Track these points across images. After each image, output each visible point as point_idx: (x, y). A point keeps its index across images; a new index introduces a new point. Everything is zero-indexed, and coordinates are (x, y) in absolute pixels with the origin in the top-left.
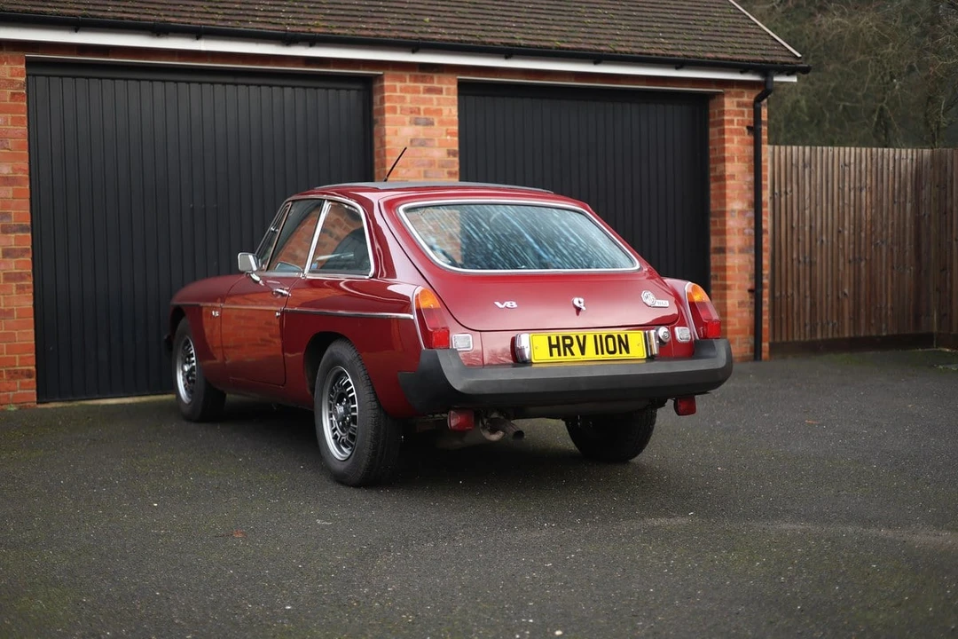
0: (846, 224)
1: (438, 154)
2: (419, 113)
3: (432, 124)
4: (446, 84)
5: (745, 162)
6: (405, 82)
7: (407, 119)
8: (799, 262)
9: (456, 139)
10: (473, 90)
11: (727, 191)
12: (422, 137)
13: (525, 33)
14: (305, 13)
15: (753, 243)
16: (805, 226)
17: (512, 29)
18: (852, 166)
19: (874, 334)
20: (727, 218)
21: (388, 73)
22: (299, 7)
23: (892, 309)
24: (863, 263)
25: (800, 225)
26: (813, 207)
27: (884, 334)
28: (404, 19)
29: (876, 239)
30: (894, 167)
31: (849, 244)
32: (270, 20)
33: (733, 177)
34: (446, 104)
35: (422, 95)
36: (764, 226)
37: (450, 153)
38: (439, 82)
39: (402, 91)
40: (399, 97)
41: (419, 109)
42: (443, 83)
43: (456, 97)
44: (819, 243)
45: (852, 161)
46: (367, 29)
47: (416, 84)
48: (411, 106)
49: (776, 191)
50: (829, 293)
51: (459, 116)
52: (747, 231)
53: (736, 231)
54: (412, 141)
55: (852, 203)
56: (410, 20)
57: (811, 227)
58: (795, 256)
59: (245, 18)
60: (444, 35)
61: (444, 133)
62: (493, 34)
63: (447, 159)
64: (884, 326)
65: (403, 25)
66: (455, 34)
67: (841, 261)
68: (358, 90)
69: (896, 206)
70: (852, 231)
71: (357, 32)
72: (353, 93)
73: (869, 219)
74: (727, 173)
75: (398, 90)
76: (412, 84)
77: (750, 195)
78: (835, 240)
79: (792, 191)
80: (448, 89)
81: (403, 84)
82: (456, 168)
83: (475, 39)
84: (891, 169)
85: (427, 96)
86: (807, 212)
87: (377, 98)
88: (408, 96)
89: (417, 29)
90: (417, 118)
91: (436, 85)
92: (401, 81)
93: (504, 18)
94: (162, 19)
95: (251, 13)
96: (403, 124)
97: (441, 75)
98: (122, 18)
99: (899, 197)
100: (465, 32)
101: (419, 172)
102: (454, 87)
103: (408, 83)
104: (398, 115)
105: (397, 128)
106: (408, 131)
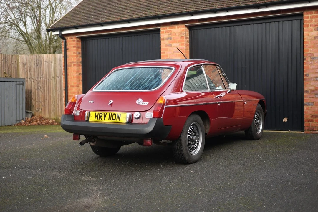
7: (313, 29)
39: (311, 18)
40: (310, 20)
48: (316, 23)
54: (315, 37)
75: (309, 17)
76: (316, 14)
81: (311, 15)
88: (314, 20)
90: (317, 28)
92: (311, 14)
96: (312, 31)
103: (314, 14)
104: (310, 27)
105: (309, 32)
106: (314, 33)
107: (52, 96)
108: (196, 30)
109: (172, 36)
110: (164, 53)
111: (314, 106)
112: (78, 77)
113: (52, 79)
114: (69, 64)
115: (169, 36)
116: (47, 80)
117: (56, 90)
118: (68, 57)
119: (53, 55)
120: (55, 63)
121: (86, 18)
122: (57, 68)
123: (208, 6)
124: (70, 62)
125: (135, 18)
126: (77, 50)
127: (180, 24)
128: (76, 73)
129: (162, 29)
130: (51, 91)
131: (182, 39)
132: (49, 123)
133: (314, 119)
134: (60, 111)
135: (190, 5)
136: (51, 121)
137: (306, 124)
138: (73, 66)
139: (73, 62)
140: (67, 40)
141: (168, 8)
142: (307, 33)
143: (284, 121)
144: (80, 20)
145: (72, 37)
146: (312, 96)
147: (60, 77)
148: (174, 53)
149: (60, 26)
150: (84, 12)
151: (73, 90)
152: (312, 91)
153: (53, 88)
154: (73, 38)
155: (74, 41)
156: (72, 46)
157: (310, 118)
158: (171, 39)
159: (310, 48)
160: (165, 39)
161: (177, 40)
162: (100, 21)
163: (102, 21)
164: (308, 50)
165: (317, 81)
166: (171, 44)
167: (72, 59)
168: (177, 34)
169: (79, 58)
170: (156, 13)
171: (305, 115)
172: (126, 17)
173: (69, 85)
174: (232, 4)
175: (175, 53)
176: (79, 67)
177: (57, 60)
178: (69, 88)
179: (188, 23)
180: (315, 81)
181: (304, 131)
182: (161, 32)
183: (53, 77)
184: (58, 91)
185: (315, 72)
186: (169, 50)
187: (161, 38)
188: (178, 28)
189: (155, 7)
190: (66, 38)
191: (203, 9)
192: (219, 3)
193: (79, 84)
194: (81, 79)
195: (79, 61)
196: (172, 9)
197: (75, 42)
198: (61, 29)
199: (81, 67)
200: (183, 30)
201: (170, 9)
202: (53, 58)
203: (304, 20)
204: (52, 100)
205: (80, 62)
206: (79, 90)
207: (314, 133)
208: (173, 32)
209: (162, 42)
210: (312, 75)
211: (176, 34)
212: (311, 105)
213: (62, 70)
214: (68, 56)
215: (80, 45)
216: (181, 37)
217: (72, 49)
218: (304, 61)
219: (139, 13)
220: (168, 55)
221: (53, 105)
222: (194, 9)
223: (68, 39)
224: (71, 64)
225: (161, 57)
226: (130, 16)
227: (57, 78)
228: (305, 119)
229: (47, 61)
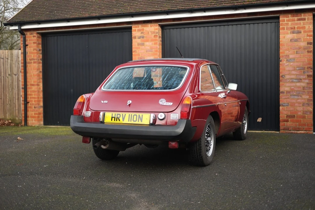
1: (303, 44)
2: (295, 29)
3: (301, 32)
4: (307, 16)
6: (289, 17)
7: (289, 32)
9: (312, 37)
12: (296, 38)
21: (281, 15)
34: (307, 24)
35: (296, 22)
37: (308, 43)
38: (304, 16)
39: (287, 21)
40: (286, 23)
41: (295, 27)
42: (306, 16)
47: (294, 18)
48: (291, 26)
54: (291, 40)
61: (306, 36)
63: (306, 45)
75: (286, 21)
76: (292, 18)
81: (287, 18)
82: (312, 49)
85: (298, 22)
88: (290, 23)
90: (294, 31)
91: (302, 17)
92: (287, 17)
96: (288, 33)
101: (294, 52)
102: (311, 17)
103: (290, 18)
104: (285, 30)
105: (285, 35)
106: (290, 36)
107: (8, 95)
108: (169, 29)
109: (144, 35)
110: (135, 51)
111: (289, 107)
112: (38, 75)
113: (7, 77)
114: (28, 60)
115: (142, 34)
116: (2, 78)
117: (13, 88)
118: (28, 54)
119: (10, 51)
120: (12, 60)
121: (48, 12)
122: (14, 65)
123: (184, 6)
124: (29, 59)
125: (106, 15)
126: (38, 47)
127: (153, 23)
128: (36, 70)
129: (134, 27)
130: (7, 89)
131: (154, 38)
132: (5, 124)
133: (289, 119)
134: (17, 111)
135: (164, 4)
136: (7, 122)
137: (281, 124)
138: (33, 63)
139: (34, 59)
140: (26, 36)
141: (140, 6)
142: (284, 35)
143: (258, 121)
144: (42, 15)
145: (32, 32)
146: (288, 97)
147: (17, 75)
148: (146, 52)
149: (20, 20)
150: (44, 6)
151: (33, 89)
152: (288, 92)
153: (9, 86)
154: (33, 34)
155: (34, 36)
156: (32, 42)
157: (285, 118)
158: (143, 37)
159: (286, 50)
160: (137, 37)
161: (150, 39)
162: (66, 17)
163: (68, 16)
164: (284, 53)
165: (292, 82)
166: (143, 43)
167: (32, 56)
168: (150, 33)
169: (39, 55)
170: (128, 10)
171: (280, 115)
172: (95, 14)
173: (28, 84)
174: (209, 5)
175: (148, 52)
176: (39, 64)
177: (14, 57)
178: (29, 86)
179: (161, 22)
180: (291, 82)
181: (279, 131)
182: (132, 30)
183: (9, 75)
184: (15, 89)
185: (291, 74)
186: (141, 49)
187: (133, 36)
188: (151, 26)
189: (125, 4)
190: (25, 33)
191: (179, 9)
192: (195, 3)
193: (40, 82)
194: (41, 77)
195: (39, 58)
196: (145, 7)
197: (35, 38)
198: (21, 24)
199: (41, 65)
200: (157, 29)
201: (143, 7)
202: (9, 54)
203: (280, 23)
204: (7, 99)
205: (41, 59)
206: (40, 88)
207: (289, 133)
208: (146, 31)
209: (134, 40)
210: (287, 77)
211: (148, 33)
212: (287, 105)
213: (19, 68)
214: (27, 52)
215: (40, 42)
216: (154, 36)
217: (32, 45)
218: (280, 63)
219: (108, 10)
220: (140, 53)
221: (9, 104)
222: (170, 8)
223: (28, 34)
224: (30, 61)
225: (133, 55)
226: (100, 13)
227: (14, 76)
228: (280, 119)
229: (2, 57)
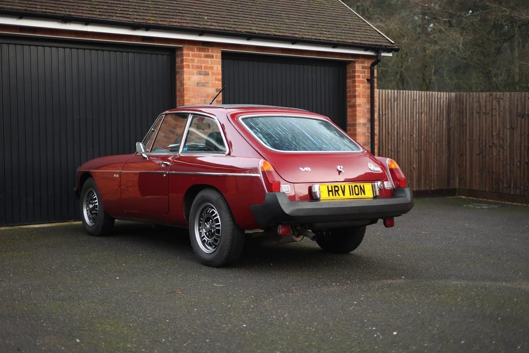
0: (415, 131)
1: (211, 90)
2: (202, 68)
3: (208, 74)
4: (216, 53)
5: (365, 98)
6: (194, 51)
7: (195, 71)
8: (392, 151)
9: (221, 83)
10: (230, 57)
11: (357, 113)
12: (203, 81)
13: (256, 27)
14: (142, 12)
15: (370, 141)
16: (394, 132)
17: (250, 24)
18: (418, 101)
19: (428, 189)
20: (357, 128)
21: (185, 47)
22: (138, 9)
23: (437, 175)
24: (423, 152)
25: (392, 131)
26: (398, 122)
27: (433, 189)
28: (194, 17)
29: (429, 139)
30: (438, 102)
31: (416, 142)
32: (124, 15)
33: (360, 105)
34: (215, 64)
35: (203, 59)
36: (375, 132)
37: (217, 90)
38: (212, 52)
39: (192, 56)
40: (191, 59)
41: (201, 66)
42: (213, 53)
43: (220, 60)
44: (401, 141)
45: (418, 98)
46: (176, 22)
47: (200, 53)
48: (198, 65)
49: (381, 113)
50: (406, 167)
51: (222, 71)
52: (366, 134)
53: (361, 134)
54: (197, 84)
55: (417, 120)
56: (197, 18)
57: (397, 132)
58: (390, 148)
59: (111, 14)
60: (216, 26)
61: (214, 80)
62: (241, 27)
63: (215, 93)
64: (433, 185)
65: (193, 20)
66: (221, 26)
67: (412, 150)
68: (168, 55)
69: (438, 122)
70: (417, 135)
71: (171, 24)
72: (165, 57)
73: (425, 129)
74: (357, 104)
75: (191, 55)
76: (198, 53)
77: (368, 115)
78: (409, 139)
79: (388, 113)
80: (216, 56)
81: (193, 53)
82: (221, 99)
83: (232, 29)
84: (436, 103)
85: (206, 59)
86: (396, 125)
87: (178, 60)
88: (196, 59)
89: (202, 23)
90: (200, 71)
91: (210, 53)
92: (192, 51)
93: (245, 18)
94: (68, 13)
95: (114, 11)
96: (193, 74)
97: (213, 48)
98: (46, 12)
99: (440, 118)
100: (226, 25)
101: (201, 100)
102: (220, 55)
103: (196, 52)
104: (191, 69)
105: (190, 76)
106: (196, 78)
142: (188, 76)
159: (192, 97)
203: (184, 58)
